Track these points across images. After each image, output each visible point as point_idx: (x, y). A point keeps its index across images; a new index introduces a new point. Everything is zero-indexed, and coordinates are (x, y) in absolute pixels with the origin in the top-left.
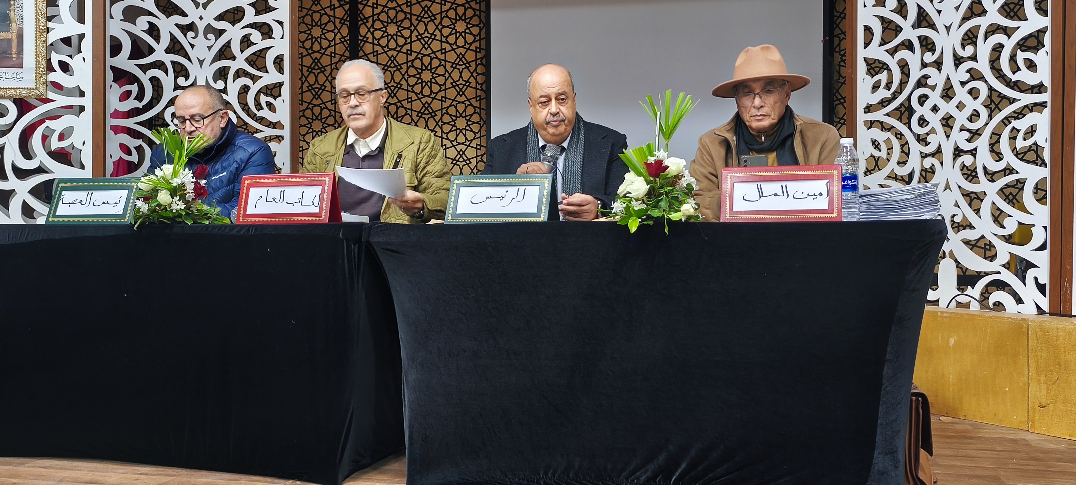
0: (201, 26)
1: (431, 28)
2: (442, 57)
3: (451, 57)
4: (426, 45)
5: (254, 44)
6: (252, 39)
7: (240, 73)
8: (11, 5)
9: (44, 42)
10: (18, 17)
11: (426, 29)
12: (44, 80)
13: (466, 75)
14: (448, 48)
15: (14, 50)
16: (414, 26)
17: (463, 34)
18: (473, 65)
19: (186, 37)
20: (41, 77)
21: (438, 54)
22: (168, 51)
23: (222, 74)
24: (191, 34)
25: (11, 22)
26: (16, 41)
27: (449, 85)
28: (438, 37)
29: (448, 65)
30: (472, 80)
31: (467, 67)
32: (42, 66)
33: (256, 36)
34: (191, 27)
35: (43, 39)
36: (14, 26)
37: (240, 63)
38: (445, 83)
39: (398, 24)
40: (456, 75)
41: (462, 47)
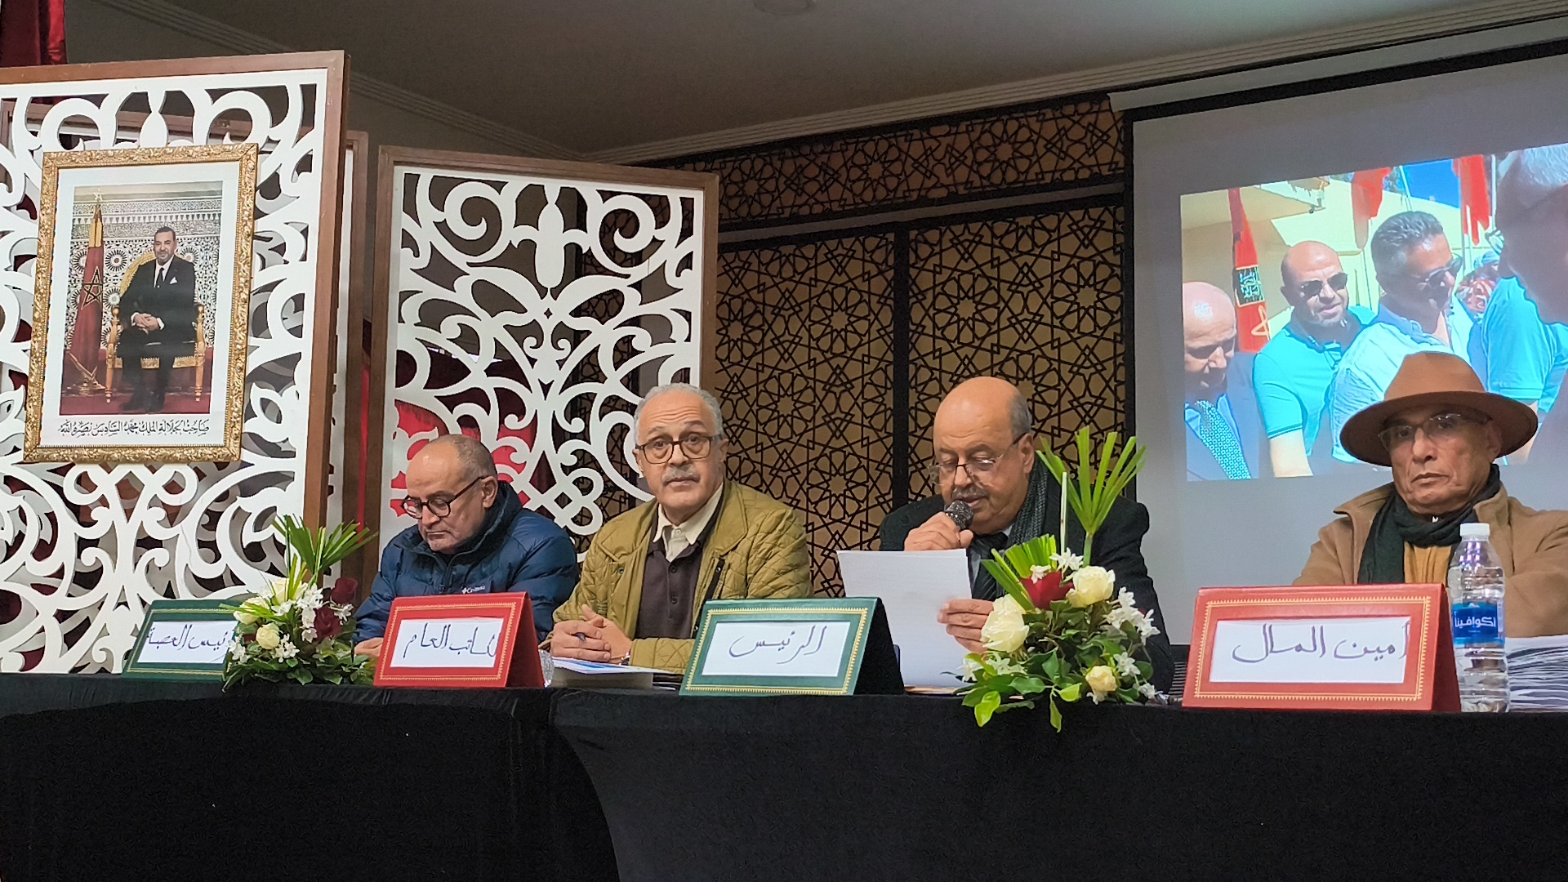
0: (548, 327)
1: (1034, 302)
2: (1054, 354)
3: (1070, 353)
4: (1026, 335)
5: (638, 352)
6: (635, 344)
7: (613, 403)
8: (198, 313)
9: (241, 369)
10: (207, 332)
11: (1026, 306)
12: (237, 432)
13: (1097, 385)
14: (1065, 337)
15: (199, 385)
16: (1004, 301)
17: (1091, 311)
18: (1110, 365)
19: (522, 347)
20: (234, 426)
21: (1047, 349)
22: (491, 371)
23: (579, 407)
24: (530, 341)
25: (197, 341)
26: (202, 369)
27: (1065, 405)
28: (1047, 319)
29: (1065, 369)
30: (1108, 394)
31: (1098, 372)
32: (236, 409)
33: (642, 338)
34: (534, 329)
35: (240, 365)
36: (200, 347)
37: (613, 385)
38: (1058, 403)
39: (977, 298)
40: (1078, 386)
41: (1090, 334)
